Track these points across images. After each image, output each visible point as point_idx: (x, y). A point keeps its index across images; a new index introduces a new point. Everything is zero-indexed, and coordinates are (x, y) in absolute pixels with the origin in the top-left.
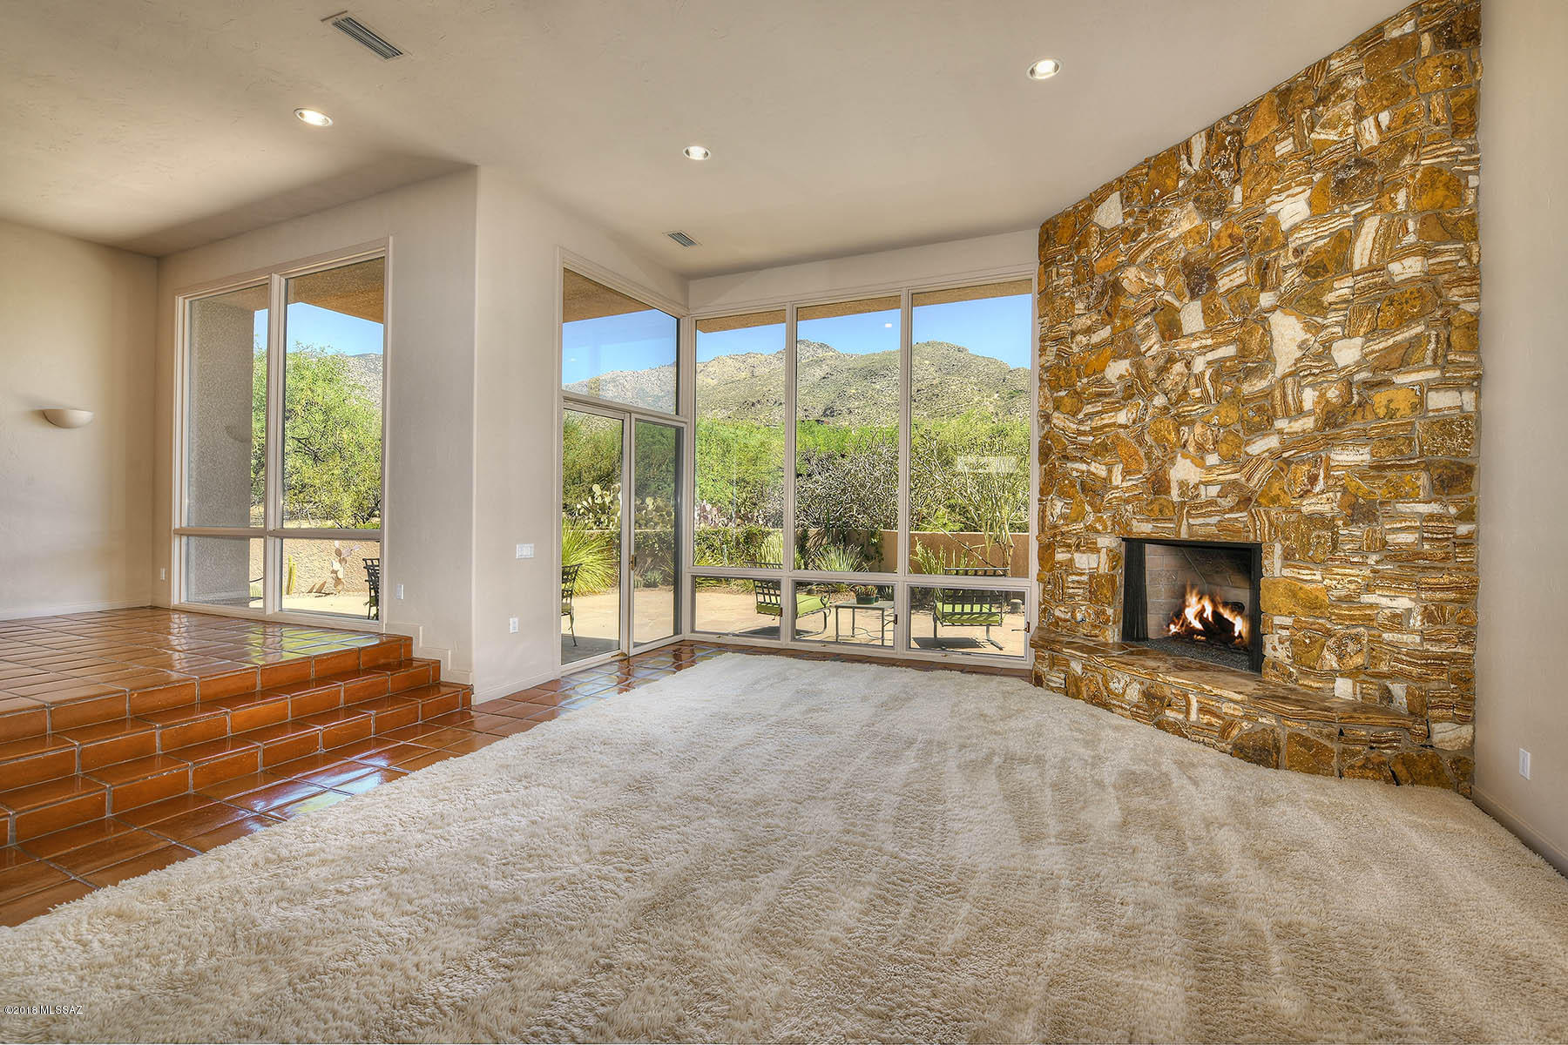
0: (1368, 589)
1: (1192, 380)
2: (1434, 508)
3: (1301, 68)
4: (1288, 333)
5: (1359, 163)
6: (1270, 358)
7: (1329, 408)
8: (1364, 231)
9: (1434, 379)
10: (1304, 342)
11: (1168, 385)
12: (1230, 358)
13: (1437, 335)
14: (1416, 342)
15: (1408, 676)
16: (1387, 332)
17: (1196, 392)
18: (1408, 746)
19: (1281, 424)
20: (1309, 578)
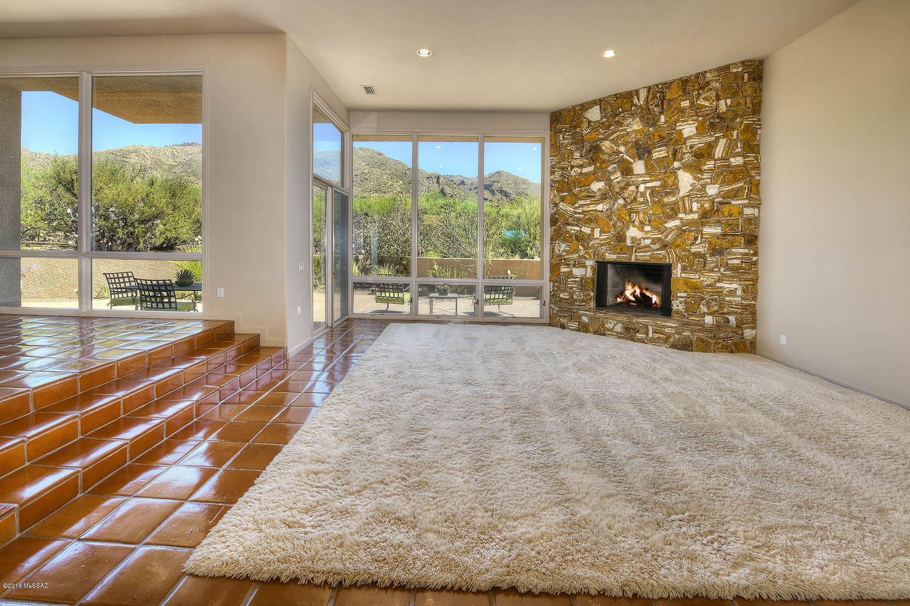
0: (719, 281)
1: (639, 194)
2: (746, 251)
3: (694, 72)
4: (686, 180)
5: (719, 117)
6: (677, 188)
7: (705, 211)
8: (720, 144)
9: (746, 203)
10: (693, 184)
11: (626, 195)
12: (658, 187)
13: (748, 187)
14: (740, 189)
15: (736, 313)
16: (729, 184)
17: (641, 200)
18: (736, 339)
19: (681, 215)
20: (693, 277)
